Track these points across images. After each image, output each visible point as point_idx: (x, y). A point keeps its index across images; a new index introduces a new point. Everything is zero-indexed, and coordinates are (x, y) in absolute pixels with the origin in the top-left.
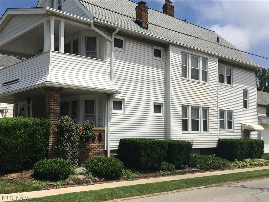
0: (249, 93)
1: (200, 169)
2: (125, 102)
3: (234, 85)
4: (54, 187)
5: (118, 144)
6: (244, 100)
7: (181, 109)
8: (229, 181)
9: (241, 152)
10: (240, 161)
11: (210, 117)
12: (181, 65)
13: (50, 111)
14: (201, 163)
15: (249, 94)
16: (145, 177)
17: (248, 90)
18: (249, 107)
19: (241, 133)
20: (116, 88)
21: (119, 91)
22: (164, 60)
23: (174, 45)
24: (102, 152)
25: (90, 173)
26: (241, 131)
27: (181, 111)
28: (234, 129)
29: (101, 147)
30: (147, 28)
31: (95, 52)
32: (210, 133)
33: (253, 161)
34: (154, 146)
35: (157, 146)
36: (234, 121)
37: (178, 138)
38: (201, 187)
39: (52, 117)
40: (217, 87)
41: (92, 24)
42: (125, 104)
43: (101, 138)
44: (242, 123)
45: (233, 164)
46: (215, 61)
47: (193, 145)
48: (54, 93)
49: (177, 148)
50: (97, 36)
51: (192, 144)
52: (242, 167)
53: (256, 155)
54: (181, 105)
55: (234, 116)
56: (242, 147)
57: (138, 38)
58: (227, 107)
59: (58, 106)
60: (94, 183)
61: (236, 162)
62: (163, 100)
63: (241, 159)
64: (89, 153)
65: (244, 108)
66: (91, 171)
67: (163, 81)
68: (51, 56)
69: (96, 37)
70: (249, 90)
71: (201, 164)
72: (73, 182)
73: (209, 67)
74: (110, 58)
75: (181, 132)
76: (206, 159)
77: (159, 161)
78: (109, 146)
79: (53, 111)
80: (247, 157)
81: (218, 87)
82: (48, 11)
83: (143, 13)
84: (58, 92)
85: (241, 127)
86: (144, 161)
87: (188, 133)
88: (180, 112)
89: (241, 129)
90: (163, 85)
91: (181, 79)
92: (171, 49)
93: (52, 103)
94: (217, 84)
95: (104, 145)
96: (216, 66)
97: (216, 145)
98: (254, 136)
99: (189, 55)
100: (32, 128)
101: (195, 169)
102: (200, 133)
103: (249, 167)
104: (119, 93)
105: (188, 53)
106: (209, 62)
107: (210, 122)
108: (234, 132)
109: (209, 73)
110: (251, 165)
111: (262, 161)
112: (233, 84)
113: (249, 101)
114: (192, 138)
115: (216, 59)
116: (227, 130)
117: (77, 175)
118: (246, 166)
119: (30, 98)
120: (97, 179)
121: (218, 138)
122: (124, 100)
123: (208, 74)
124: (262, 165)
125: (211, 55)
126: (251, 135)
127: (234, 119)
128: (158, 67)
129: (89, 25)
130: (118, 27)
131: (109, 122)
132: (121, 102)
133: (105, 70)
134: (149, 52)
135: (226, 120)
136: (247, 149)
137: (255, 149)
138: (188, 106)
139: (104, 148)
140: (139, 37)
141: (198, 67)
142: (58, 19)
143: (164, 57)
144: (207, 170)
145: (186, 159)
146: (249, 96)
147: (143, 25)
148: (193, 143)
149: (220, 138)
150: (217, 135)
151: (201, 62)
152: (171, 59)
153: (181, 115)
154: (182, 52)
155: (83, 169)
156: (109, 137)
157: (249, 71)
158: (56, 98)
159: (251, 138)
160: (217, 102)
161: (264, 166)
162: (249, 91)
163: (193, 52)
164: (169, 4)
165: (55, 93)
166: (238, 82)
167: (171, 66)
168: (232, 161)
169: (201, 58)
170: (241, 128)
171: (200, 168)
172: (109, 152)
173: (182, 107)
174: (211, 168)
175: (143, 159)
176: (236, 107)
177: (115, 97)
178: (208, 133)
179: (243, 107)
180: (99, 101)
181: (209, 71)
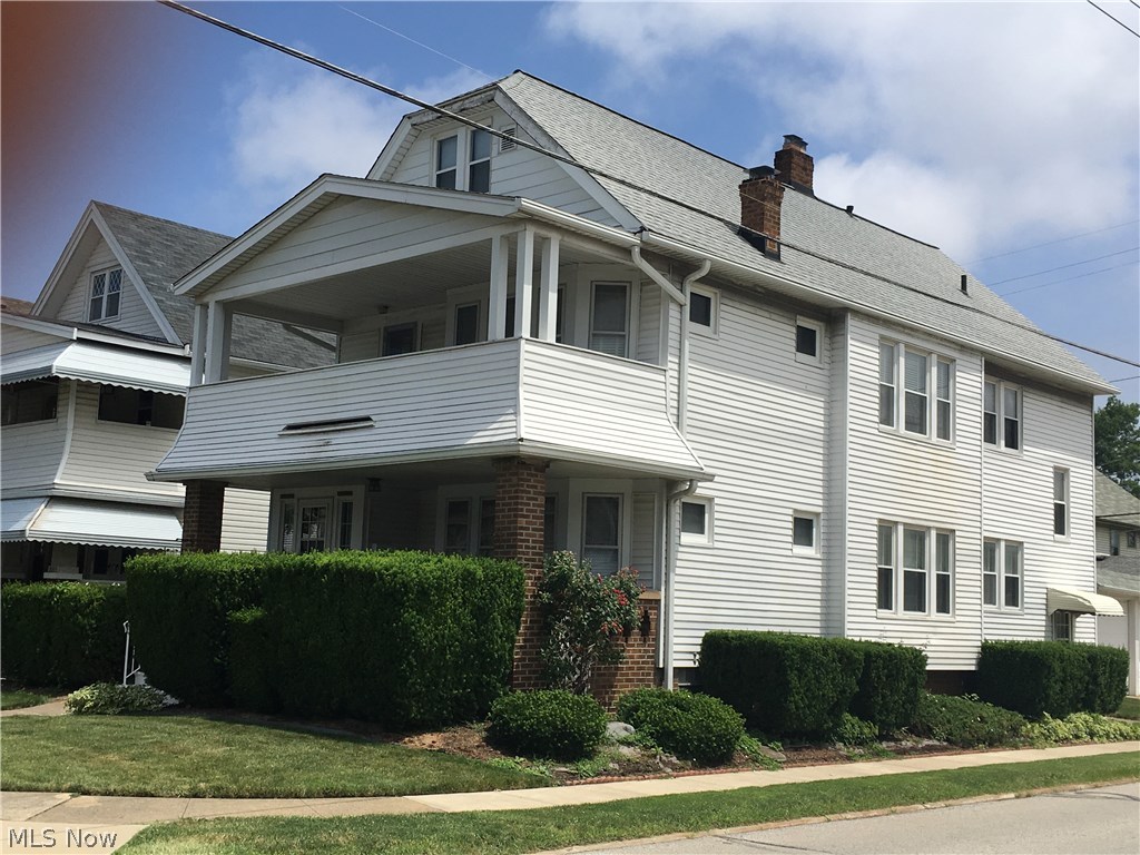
0: (1072, 479)
1: (945, 743)
2: (716, 508)
3: (1029, 450)
4: (572, 778)
5: (698, 649)
6: (1056, 504)
7: (876, 535)
8: (1074, 783)
9: (1061, 690)
10: (1059, 721)
11: (957, 564)
12: (877, 381)
13: (516, 534)
14: (949, 722)
15: (1072, 484)
16: (803, 762)
17: (1067, 470)
18: (1072, 530)
19: (1044, 623)
20: (699, 460)
21: (706, 470)
22: (827, 366)
23: (857, 313)
24: (649, 674)
25: (651, 742)
26: (1047, 615)
27: (875, 541)
28: (1026, 605)
29: (649, 657)
30: (776, 257)
31: (624, 336)
32: (958, 618)
33: (1096, 721)
34: (825, 659)
35: (834, 661)
36: (1025, 578)
37: (878, 634)
38: (1005, 796)
39: (523, 553)
40: (979, 460)
41: (637, 250)
42: (717, 515)
43: (648, 626)
44: (1049, 586)
45: (1037, 729)
46: (975, 366)
47: (929, 661)
48: (528, 475)
49: (884, 668)
50: (630, 282)
51: (926, 657)
52: (1064, 741)
53: (1102, 701)
54: (876, 522)
55: (1025, 562)
56: (1064, 670)
57: (756, 291)
58: (1004, 530)
59: (537, 518)
60: (675, 774)
61: (1046, 723)
62: (821, 503)
63: (1060, 714)
64: (615, 675)
65: (1056, 533)
66: (652, 734)
67: (821, 437)
68: (523, 355)
69: (628, 285)
70: (1072, 469)
71: (948, 726)
72: (617, 766)
73: (958, 391)
74: (677, 361)
75: (874, 614)
76: (961, 710)
77: (835, 711)
78: (672, 656)
79: (527, 535)
80: (1079, 706)
81: (984, 459)
82: (522, 211)
83: (769, 205)
84: (539, 474)
85: (1044, 601)
86: (797, 708)
87: (894, 616)
88: (872, 545)
89: (1044, 607)
90: (821, 451)
91: (876, 432)
92: (850, 328)
93: (522, 510)
94: (979, 449)
95: (656, 651)
96: (979, 385)
97: (974, 662)
98: (1085, 632)
99: (902, 346)
100: (483, 589)
101: (930, 742)
102: (928, 618)
103: (1087, 743)
104: (710, 478)
105: (897, 343)
106: (958, 373)
107: (957, 582)
108: (1026, 617)
109: (958, 409)
110: (1092, 734)
111: (1125, 724)
112: (1025, 447)
113: (1072, 510)
114: (924, 636)
115: (979, 363)
116: (1003, 610)
117: (613, 744)
118: (1077, 737)
119: (379, 480)
120: (674, 759)
121: (979, 638)
122: (711, 500)
123: (954, 415)
124: (1125, 737)
125: (964, 348)
126: (1077, 630)
127: (1025, 573)
128: (809, 388)
129: (626, 250)
130: (711, 260)
131: (672, 575)
132: (704, 506)
133: (663, 401)
134: (783, 334)
135: (1001, 574)
136: (1080, 680)
137: (1102, 680)
138: (896, 523)
139: (656, 662)
140: (759, 290)
141: (923, 389)
142: (544, 232)
143: (827, 353)
144: (967, 745)
145: (909, 706)
146: (1072, 489)
147: (768, 247)
148: (929, 654)
149: (988, 637)
150: (979, 625)
151: (934, 370)
152: (850, 361)
153: (875, 554)
154: (882, 338)
155: (626, 729)
156: (672, 625)
157: (1073, 402)
158: (535, 493)
159: (1076, 640)
160: (979, 513)
161: (1131, 739)
162: (1072, 474)
163: (913, 336)
164: (797, 148)
165: (532, 475)
166: (1036, 439)
167: (850, 387)
168: (1035, 717)
169: (934, 357)
170: (1046, 605)
171: (947, 740)
172: (670, 673)
173: (880, 527)
174: (979, 741)
175: (796, 702)
176: (1032, 527)
177: (698, 491)
178: (952, 619)
179: (1052, 528)
180: (635, 502)
181: (958, 403)
